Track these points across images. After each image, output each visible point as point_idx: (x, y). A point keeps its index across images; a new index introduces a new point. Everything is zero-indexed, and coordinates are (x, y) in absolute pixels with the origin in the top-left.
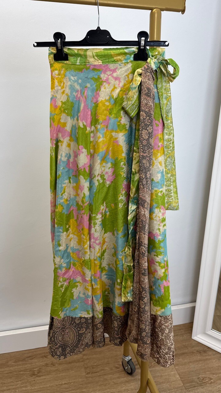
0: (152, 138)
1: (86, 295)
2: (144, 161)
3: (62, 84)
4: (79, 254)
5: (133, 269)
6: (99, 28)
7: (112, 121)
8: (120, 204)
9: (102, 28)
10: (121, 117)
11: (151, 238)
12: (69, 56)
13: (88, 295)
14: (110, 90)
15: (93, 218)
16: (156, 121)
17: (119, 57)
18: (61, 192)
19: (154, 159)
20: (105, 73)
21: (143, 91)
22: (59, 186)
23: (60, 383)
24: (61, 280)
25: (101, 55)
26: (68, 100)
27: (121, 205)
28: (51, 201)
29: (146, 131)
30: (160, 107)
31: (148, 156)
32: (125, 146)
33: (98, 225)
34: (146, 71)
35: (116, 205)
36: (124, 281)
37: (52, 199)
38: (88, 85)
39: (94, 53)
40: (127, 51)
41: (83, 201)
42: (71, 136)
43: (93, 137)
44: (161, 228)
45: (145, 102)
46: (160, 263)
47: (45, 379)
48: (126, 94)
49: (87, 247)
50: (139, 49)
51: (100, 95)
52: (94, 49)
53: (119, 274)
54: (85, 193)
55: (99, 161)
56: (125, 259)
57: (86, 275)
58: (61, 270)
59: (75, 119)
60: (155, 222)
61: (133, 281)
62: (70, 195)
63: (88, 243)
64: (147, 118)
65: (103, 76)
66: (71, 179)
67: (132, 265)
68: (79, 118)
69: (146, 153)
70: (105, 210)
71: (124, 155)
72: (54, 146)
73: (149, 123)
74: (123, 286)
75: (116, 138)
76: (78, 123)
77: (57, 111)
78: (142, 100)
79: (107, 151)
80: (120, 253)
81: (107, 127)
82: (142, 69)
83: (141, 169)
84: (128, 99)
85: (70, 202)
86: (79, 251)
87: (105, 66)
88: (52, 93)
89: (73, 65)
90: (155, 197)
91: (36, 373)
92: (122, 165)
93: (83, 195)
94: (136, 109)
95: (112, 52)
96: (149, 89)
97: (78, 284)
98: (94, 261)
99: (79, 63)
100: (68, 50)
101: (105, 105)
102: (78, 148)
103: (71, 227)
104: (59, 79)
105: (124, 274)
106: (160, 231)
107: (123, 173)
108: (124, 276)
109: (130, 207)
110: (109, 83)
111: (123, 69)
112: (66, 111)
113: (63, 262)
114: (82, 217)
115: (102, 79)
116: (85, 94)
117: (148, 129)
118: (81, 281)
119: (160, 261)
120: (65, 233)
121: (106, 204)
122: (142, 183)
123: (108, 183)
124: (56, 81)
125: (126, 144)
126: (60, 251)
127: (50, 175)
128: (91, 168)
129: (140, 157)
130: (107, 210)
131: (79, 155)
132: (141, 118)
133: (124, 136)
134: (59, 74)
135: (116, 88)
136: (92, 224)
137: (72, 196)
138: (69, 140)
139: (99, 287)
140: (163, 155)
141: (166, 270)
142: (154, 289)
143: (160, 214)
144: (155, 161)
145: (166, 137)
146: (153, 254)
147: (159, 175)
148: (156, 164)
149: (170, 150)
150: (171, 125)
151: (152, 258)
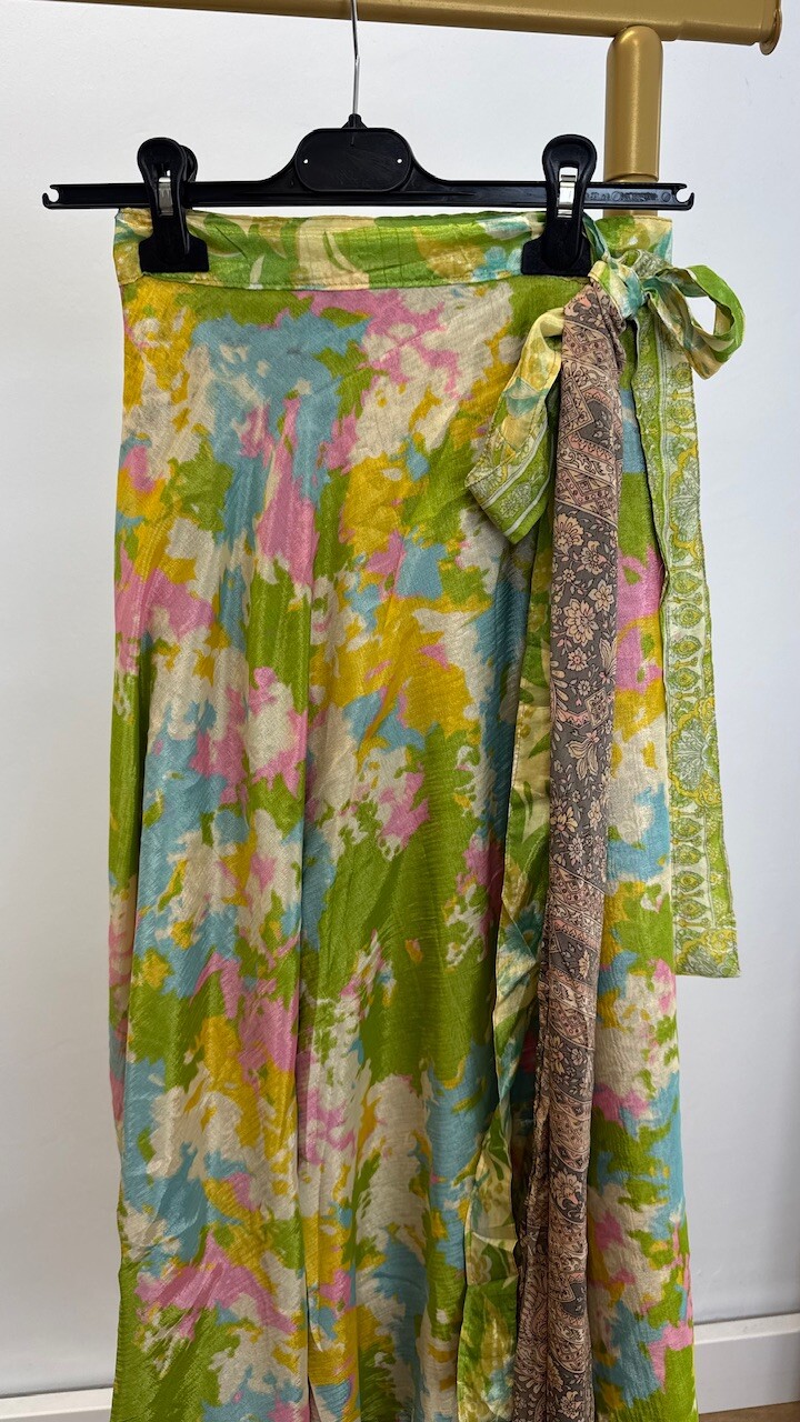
0: (610, 640)
1: (280, 1385)
2: (576, 750)
3: (177, 383)
4: (245, 1190)
5: (513, 1269)
6: (355, 119)
7: (413, 557)
8: (450, 945)
9: (370, 122)
10: (461, 539)
11: (607, 1115)
12: (211, 252)
13: (288, 1386)
14: (410, 409)
15: (318, 1016)
16: (629, 558)
17: (451, 258)
18: (160, 889)
19: (617, 734)
20: (381, 331)
21: (570, 417)
22: (150, 861)
24: (155, 1319)
25: (363, 244)
26: (202, 456)
27: (455, 955)
28: (111, 928)
29: (585, 606)
30: (644, 495)
31: (595, 723)
32: (476, 671)
33: (345, 1050)
34: (585, 322)
35: (431, 949)
36: (471, 1321)
37: (116, 922)
38: (303, 387)
39: (330, 237)
40: (494, 229)
41: (266, 935)
42: (215, 622)
43: (323, 627)
44: (656, 1067)
45: (582, 468)
46: (646, 1239)
48: (482, 433)
49: (286, 1161)
50: (550, 219)
51: (359, 433)
52: (332, 218)
53: (445, 1288)
54: (280, 893)
55: (349, 742)
56: (475, 1214)
57: (281, 1295)
58: (156, 1274)
59: (240, 543)
60: (626, 1041)
61: (513, 1328)
62: (207, 898)
63: (291, 1141)
64: (590, 544)
65: (376, 347)
66: (213, 826)
67: (510, 1246)
68: (258, 542)
69: (583, 708)
70: (377, 973)
71: (472, 714)
72: (133, 672)
73: (601, 571)
74: (462, 1347)
75: (436, 636)
76: (252, 564)
77: (153, 507)
78: (566, 457)
79: (389, 693)
80: (452, 1188)
81: (391, 584)
82: (563, 314)
83: (563, 790)
84: (497, 457)
85: (204, 937)
86: (245, 1173)
87: (382, 300)
88: (132, 424)
89: (230, 293)
90: (626, 919)
92: (463, 763)
93: (267, 907)
94: (535, 502)
95: (418, 233)
96: (597, 407)
97: (238, 1331)
98: (320, 1224)
99: (259, 282)
100: (206, 223)
101: (383, 480)
102: (252, 678)
103: (210, 1055)
104: (163, 356)
105: (466, 1286)
106: (648, 1085)
107: (470, 797)
108: (468, 1298)
109: (500, 963)
110: (402, 381)
111: (471, 314)
112: (196, 509)
113: (165, 1234)
114: (260, 1011)
115: (371, 359)
116: (286, 430)
117: (595, 599)
118: (254, 1317)
119: (646, 1230)
120: (175, 1092)
121: (382, 941)
122: (567, 857)
123: (393, 842)
124: (146, 366)
125: (483, 661)
126: (148, 1179)
127: (112, 803)
128: (312, 772)
129: (554, 729)
130: (387, 969)
131: (255, 712)
132: (562, 544)
133: (474, 626)
134: (162, 335)
135: (437, 402)
136: (313, 1048)
137: (216, 907)
138: (207, 641)
139: (341, 1346)
140: (663, 714)
141: (681, 1269)
142: (615, 1361)
143: (653, 1003)
144: (622, 745)
145: (673, 630)
146: (614, 1191)
147: (644, 812)
148: (626, 757)
149: (692, 691)
150: (699, 575)
151: (608, 1213)
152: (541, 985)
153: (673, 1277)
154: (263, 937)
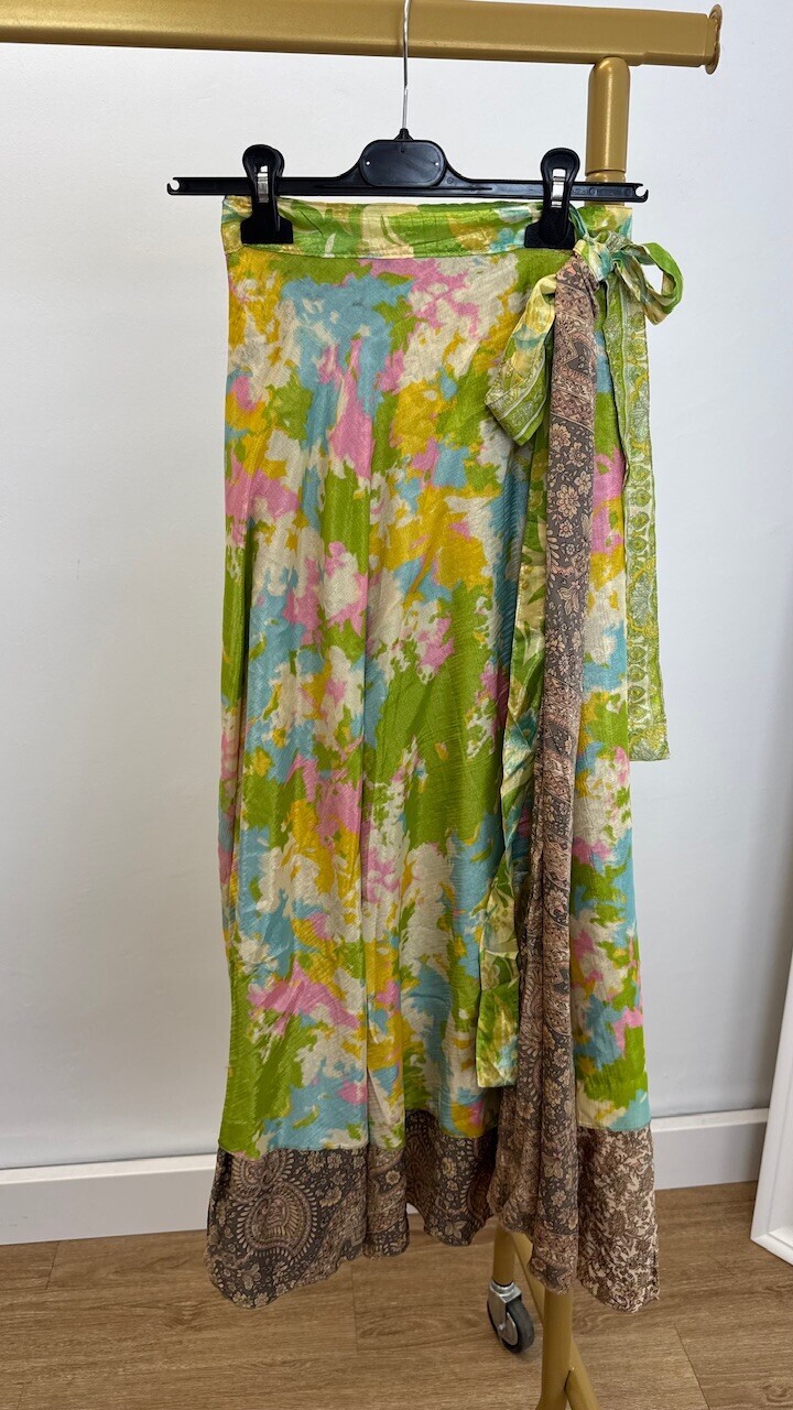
0: (589, 515)
1: (348, 1069)
2: (564, 594)
3: (270, 328)
4: (322, 925)
5: (516, 973)
6: (404, 132)
7: (446, 457)
8: (470, 742)
10: (481, 443)
11: (582, 860)
12: (295, 229)
13: (353, 1068)
14: (443, 347)
15: (376, 795)
16: (601, 455)
17: (475, 236)
18: (265, 704)
19: (592, 585)
20: (422, 289)
21: (561, 353)
22: (255, 684)
23: (268, 1360)
25: (410, 225)
26: (291, 383)
27: (472, 749)
28: (224, 737)
29: (571, 490)
30: (612, 409)
31: (578, 574)
32: (490, 541)
33: (395, 820)
34: (572, 285)
35: (455, 746)
36: (486, 1014)
37: (228, 733)
38: (365, 331)
39: (386, 219)
40: (504, 215)
41: (339, 737)
42: (299, 508)
43: (377, 511)
44: (616, 824)
45: (570, 389)
46: (610, 948)
47: (217, 1339)
48: (496, 364)
49: (354, 899)
50: (546, 208)
51: (406, 366)
52: (385, 205)
53: (465, 993)
54: (349, 706)
55: (399, 596)
56: (487, 937)
57: (350, 1000)
58: (262, 984)
59: (316, 448)
60: (595, 805)
61: (516, 1015)
62: (293, 714)
63: (357, 884)
64: (576, 445)
65: (418, 301)
66: (296, 660)
67: (513, 956)
68: (331, 447)
69: (570, 564)
70: (415, 768)
71: (487, 573)
72: (242, 546)
73: (582, 464)
74: (479, 1033)
75: (461, 515)
76: (327, 465)
77: (257, 423)
78: (559, 382)
79: (428, 559)
80: (471, 918)
81: (428, 477)
82: (556, 278)
83: (555, 622)
84: (508, 382)
85: (292, 741)
86: (322, 914)
87: (422, 267)
88: (236, 359)
89: (310, 260)
90: (596, 718)
91: (187, 1315)
92: (480, 609)
93: (340, 716)
94: (536, 415)
95: (451, 218)
96: (580, 346)
98: (376, 947)
99: (332, 252)
100: (293, 208)
101: (423, 400)
102: (327, 551)
103: (297, 827)
104: (260, 308)
105: (481, 992)
106: (611, 836)
107: (484, 634)
108: (483, 999)
109: (506, 753)
110: (438, 326)
111: (487, 277)
112: (287, 423)
113: (269, 956)
114: (335, 792)
115: (415, 309)
116: (352, 362)
117: (578, 485)
118: (329, 1021)
119: (611, 940)
120: (276, 850)
121: (419, 743)
122: (558, 670)
123: (428, 670)
124: (248, 317)
125: (495, 534)
126: (258, 914)
127: (224, 644)
128: (370, 620)
129: (549, 579)
130: (421, 766)
131: (330, 575)
132: (555, 445)
133: (489, 507)
134: (259, 292)
135: (463, 341)
136: (372, 818)
137: (300, 721)
138: (294, 522)
139: (392, 1038)
140: (623, 571)
141: (633, 970)
142: (589, 1040)
143: (614, 777)
144: (595, 594)
145: (633, 510)
146: (586, 914)
147: (608, 642)
148: (598, 602)
149: (643, 553)
150: (649, 467)
151: (583, 931)
152: (537, 765)
153: (630, 975)
154: (337, 739)
